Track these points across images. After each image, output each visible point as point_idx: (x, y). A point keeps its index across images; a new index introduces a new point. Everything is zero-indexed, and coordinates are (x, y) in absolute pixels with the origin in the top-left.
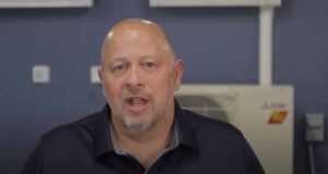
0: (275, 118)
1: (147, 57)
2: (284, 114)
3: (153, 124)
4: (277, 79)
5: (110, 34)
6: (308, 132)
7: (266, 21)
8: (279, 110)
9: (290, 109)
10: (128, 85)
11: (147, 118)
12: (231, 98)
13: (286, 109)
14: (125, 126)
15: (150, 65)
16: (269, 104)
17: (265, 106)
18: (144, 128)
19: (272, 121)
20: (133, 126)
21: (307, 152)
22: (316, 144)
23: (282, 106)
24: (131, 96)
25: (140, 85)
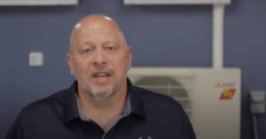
0: (226, 95)
1: (108, 42)
2: (233, 91)
3: (114, 93)
4: (227, 64)
5: (78, 26)
6: (252, 106)
7: (218, 16)
8: (229, 88)
9: (238, 87)
10: (96, 63)
11: (109, 88)
12: (190, 78)
13: (234, 87)
14: (91, 95)
15: (110, 48)
16: (221, 83)
17: (218, 85)
18: (106, 96)
19: (222, 97)
20: (98, 95)
21: (251, 122)
22: (258, 115)
23: (231, 85)
24: (96, 71)
25: (104, 63)
